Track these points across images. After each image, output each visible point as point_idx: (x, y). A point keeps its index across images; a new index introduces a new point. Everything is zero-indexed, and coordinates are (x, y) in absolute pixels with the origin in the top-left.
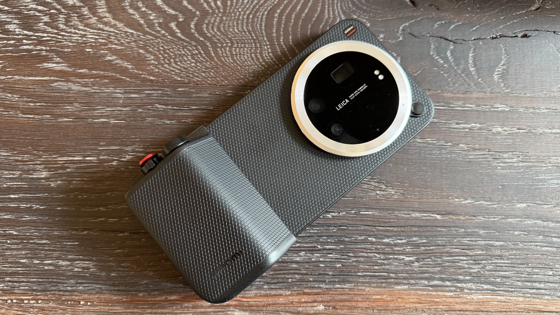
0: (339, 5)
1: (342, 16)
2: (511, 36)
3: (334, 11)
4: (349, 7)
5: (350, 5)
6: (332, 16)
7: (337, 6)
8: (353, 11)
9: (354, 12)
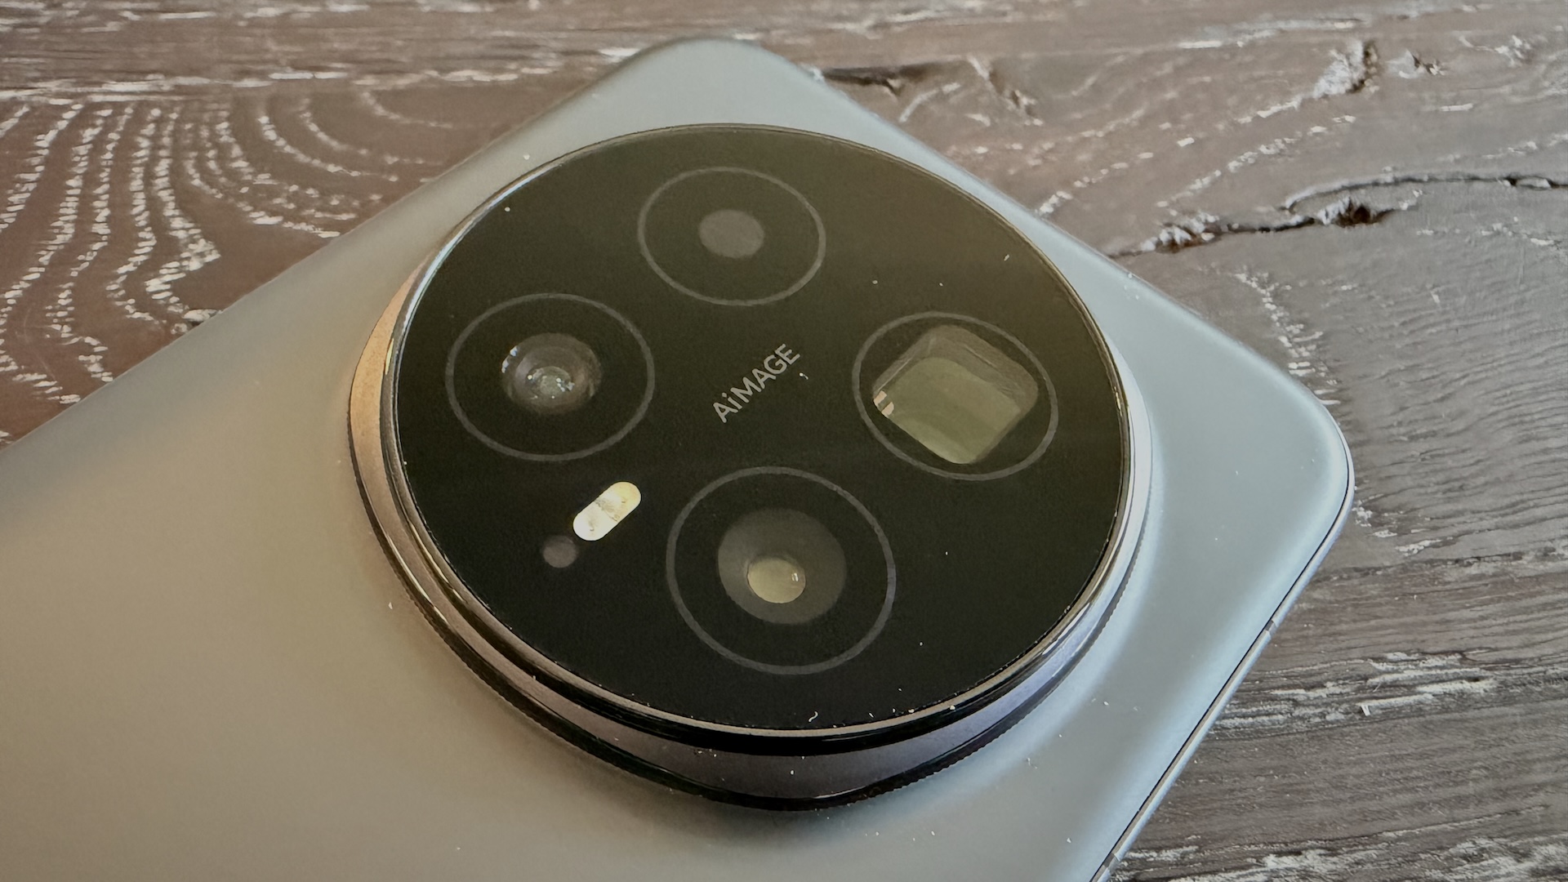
0: (162, 168)
1: (177, 223)
2: (1277, 223)
3: (120, 202)
4: (233, 175)
5: (241, 164)
6: (102, 229)
7: (149, 177)
8: (256, 189)
9: (260, 198)
